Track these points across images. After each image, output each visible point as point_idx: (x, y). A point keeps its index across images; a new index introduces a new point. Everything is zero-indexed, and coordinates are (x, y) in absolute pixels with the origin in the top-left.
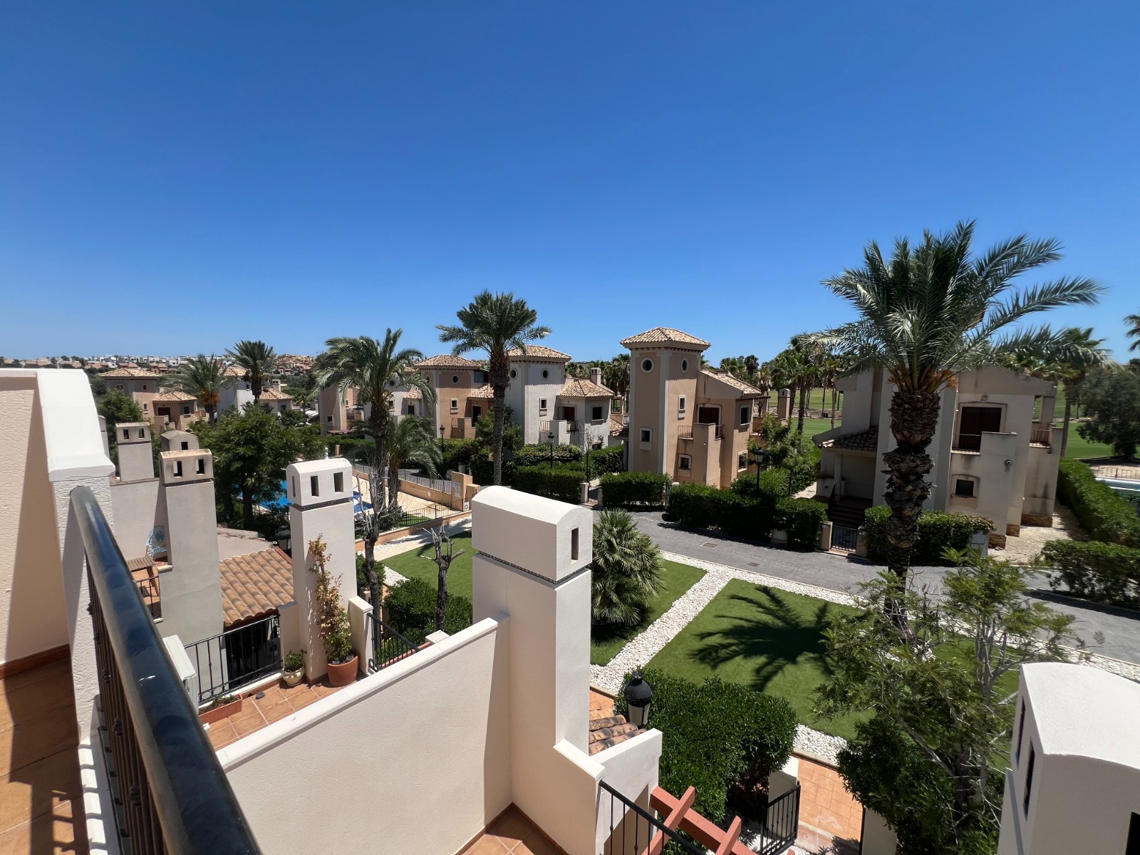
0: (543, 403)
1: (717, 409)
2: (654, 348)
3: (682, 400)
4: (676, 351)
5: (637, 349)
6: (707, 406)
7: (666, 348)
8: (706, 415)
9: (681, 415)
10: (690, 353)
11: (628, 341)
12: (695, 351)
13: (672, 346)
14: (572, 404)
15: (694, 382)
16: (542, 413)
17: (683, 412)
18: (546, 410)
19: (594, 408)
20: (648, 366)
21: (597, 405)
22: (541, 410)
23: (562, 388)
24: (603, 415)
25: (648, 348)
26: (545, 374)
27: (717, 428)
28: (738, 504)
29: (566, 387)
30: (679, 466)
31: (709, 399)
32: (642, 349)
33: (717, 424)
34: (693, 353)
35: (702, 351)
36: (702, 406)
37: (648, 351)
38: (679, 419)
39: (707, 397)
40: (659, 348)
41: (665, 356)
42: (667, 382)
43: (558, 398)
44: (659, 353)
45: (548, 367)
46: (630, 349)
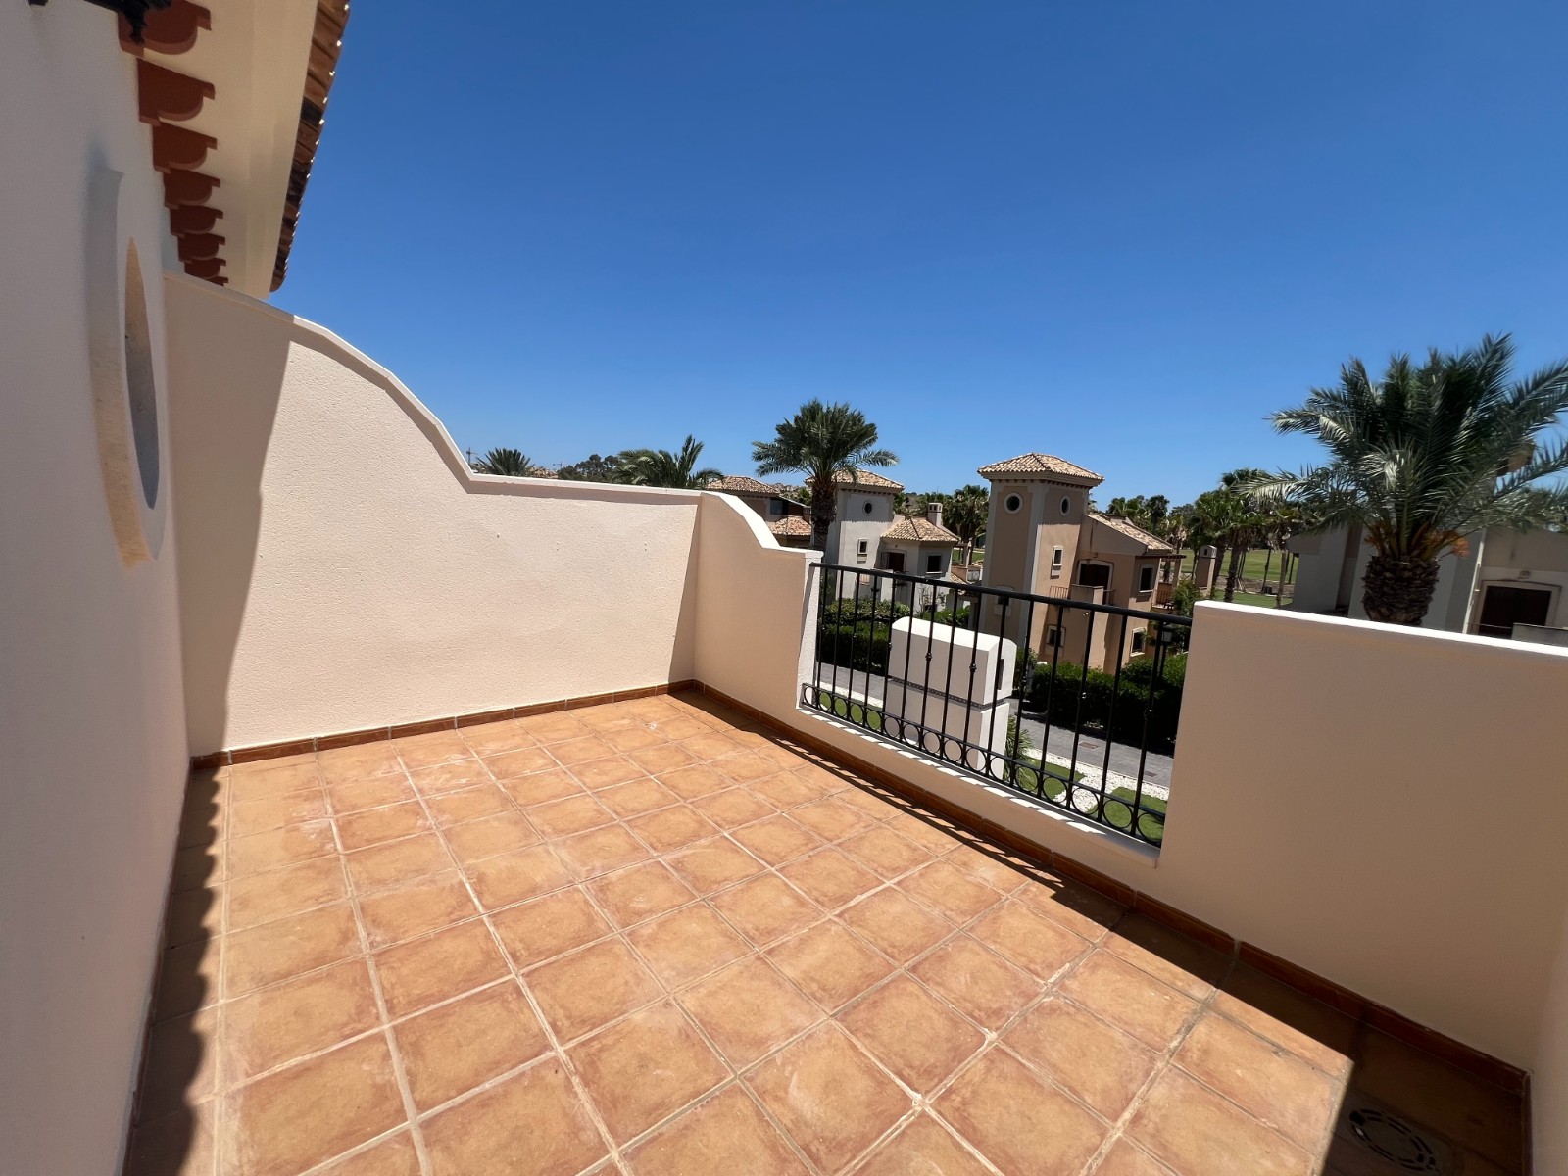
0: (863, 546)
1: (1108, 568)
2: (1024, 481)
3: (1058, 553)
4: (1055, 486)
5: (1000, 481)
6: (1093, 562)
7: (1042, 481)
8: (1090, 574)
9: (1054, 573)
10: (1074, 489)
11: (989, 470)
12: (1081, 487)
13: (1050, 479)
14: (900, 549)
15: (1077, 528)
16: (861, 559)
17: (1059, 568)
18: (866, 553)
19: (930, 557)
20: (1014, 503)
21: (934, 552)
22: (859, 555)
23: (889, 528)
24: (942, 566)
25: (1016, 481)
26: (868, 508)
27: (1105, 593)
28: (1132, 695)
29: (894, 526)
30: (1048, 640)
31: (1097, 554)
32: (1008, 481)
33: (1106, 588)
34: (1078, 490)
35: (1091, 488)
36: (1085, 562)
37: (1017, 485)
38: (1052, 578)
39: (1094, 551)
40: (1032, 481)
41: (1039, 493)
42: (1040, 527)
43: (883, 541)
44: (1031, 487)
45: (873, 499)
46: (990, 480)
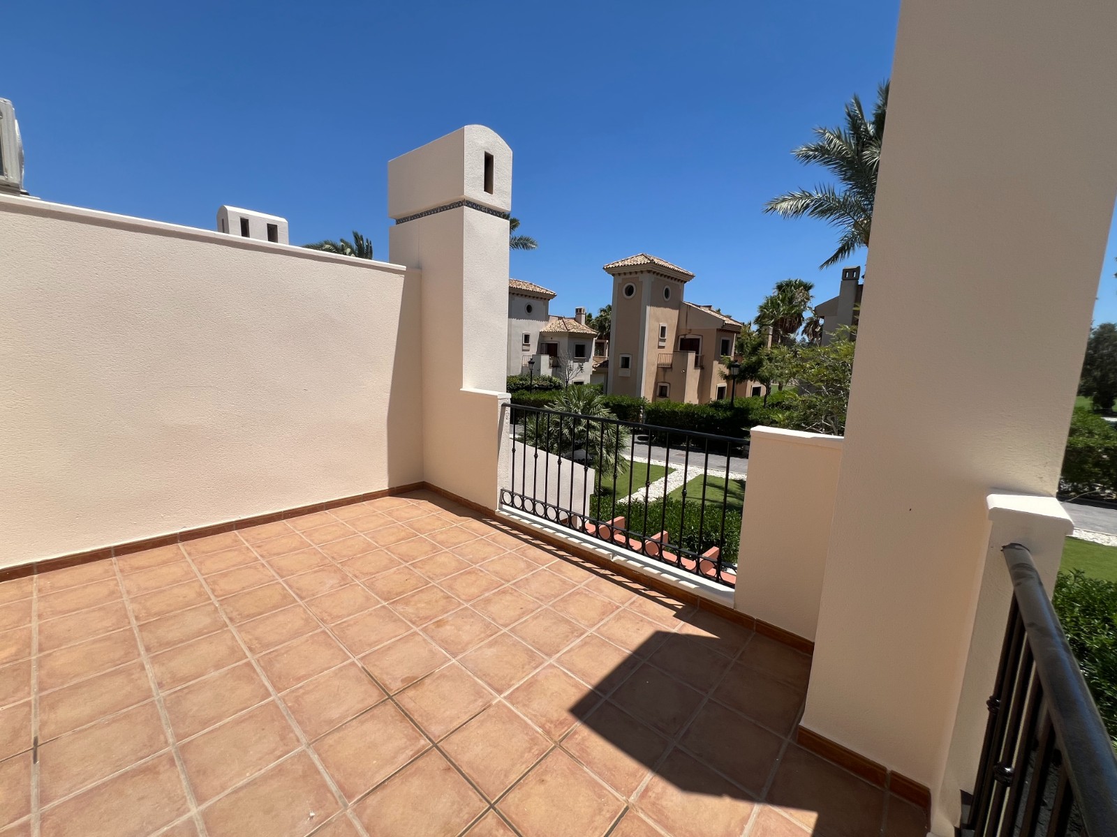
0: (527, 338)
1: (698, 340)
2: (636, 273)
3: (663, 329)
4: (659, 277)
5: (619, 274)
6: (688, 337)
7: (649, 272)
8: (686, 344)
9: (662, 344)
10: (673, 281)
11: (611, 266)
12: (679, 280)
13: (653, 270)
14: (555, 340)
15: (676, 312)
16: (525, 348)
17: (664, 341)
18: (529, 345)
19: (577, 346)
20: (630, 291)
21: (580, 342)
22: (523, 345)
23: (546, 325)
24: (586, 353)
25: (631, 273)
26: (529, 309)
27: (697, 358)
28: (713, 416)
29: (550, 324)
30: (658, 394)
31: (691, 330)
32: (625, 274)
33: (697, 353)
34: (676, 282)
35: (685, 282)
36: (683, 337)
37: (631, 276)
38: (660, 347)
39: (688, 328)
40: (642, 272)
41: (647, 280)
42: (648, 308)
43: (541, 334)
44: (641, 277)
45: (533, 302)
46: (613, 275)
